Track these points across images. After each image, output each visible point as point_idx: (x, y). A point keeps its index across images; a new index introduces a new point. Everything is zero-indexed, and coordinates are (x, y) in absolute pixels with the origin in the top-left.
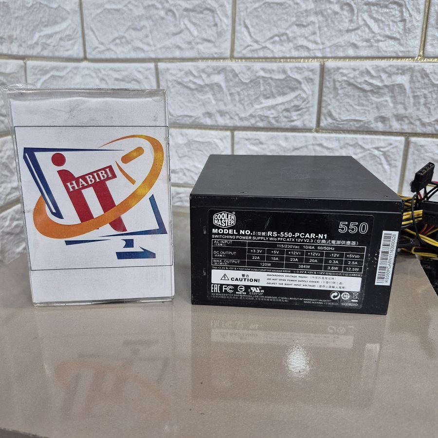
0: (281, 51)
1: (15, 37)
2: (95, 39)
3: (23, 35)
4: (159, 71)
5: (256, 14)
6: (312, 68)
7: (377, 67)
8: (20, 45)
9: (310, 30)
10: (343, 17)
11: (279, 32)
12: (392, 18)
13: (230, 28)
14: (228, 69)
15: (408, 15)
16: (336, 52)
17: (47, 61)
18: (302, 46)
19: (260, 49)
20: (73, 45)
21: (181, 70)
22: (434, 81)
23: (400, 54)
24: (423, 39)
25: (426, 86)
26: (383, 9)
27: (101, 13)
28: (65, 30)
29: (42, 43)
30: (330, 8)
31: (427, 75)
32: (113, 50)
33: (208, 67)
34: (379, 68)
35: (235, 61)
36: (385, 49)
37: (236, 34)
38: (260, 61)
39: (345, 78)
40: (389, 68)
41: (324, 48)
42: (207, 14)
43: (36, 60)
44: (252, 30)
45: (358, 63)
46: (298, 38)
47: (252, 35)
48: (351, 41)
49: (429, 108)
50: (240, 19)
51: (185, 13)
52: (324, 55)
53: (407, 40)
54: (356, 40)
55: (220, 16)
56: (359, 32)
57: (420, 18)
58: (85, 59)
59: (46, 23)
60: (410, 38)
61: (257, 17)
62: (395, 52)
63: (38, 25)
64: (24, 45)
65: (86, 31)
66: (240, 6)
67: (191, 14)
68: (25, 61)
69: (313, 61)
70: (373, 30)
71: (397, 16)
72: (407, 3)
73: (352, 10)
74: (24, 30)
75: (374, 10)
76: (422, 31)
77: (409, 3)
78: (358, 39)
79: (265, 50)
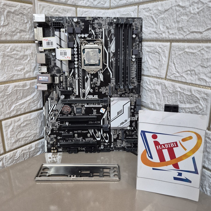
5: (180, 57)
9: (208, 70)
11: (191, 69)
13: (166, 63)
14: (163, 84)
18: (202, 79)
19: (179, 76)
35: (167, 80)
37: (169, 66)
38: (179, 83)
42: (156, 55)
44: (176, 65)
46: (201, 74)
47: (177, 69)
50: (171, 59)
51: (147, 53)
55: (162, 56)
61: (180, 59)
66: (173, 52)
67: (150, 53)
69: (208, 88)
79: (182, 77)
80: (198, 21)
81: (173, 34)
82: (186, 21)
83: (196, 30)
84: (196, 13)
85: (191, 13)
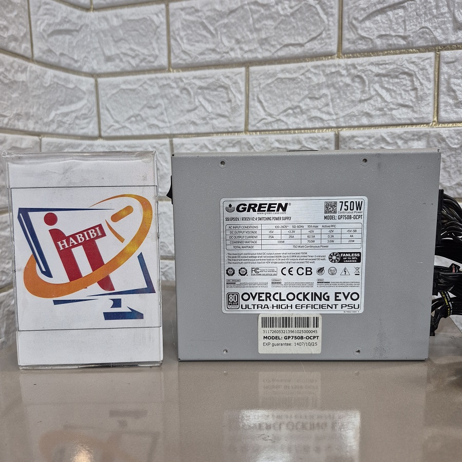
0: (295, 122)
1: (31, 114)
2: (110, 118)
3: (39, 113)
4: (174, 146)
5: (269, 89)
6: (326, 137)
7: (392, 134)
8: (36, 122)
9: (322, 102)
10: (355, 88)
11: (293, 105)
12: (403, 87)
13: (244, 103)
14: (243, 141)
15: (419, 84)
16: (350, 121)
17: (62, 138)
18: (316, 118)
19: (273, 122)
20: (89, 123)
21: (196, 145)
22: (451, 145)
23: (415, 121)
24: (436, 106)
25: (443, 150)
26: (394, 80)
27: (117, 93)
28: (81, 109)
29: (58, 121)
30: (342, 81)
31: (444, 140)
32: (128, 128)
33: (223, 140)
34: (394, 135)
35: (250, 134)
36: (399, 116)
37: (250, 109)
38: (274, 134)
39: (361, 146)
40: (405, 135)
41: (337, 119)
42: (221, 91)
43: (52, 137)
44: (265, 104)
45: (372, 131)
46: (312, 110)
47: (266, 108)
48: (365, 111)
49: (449, 172)
50: (253, 95)
51: (199, 91)
52: (339, 125)
53: (420, 108)
54: (369, 109)
55: (234, 92)
56: (372, 102)
57: (431, 86)
58: (100, 137)
59: (63, 103)
60: (423, 105)
61: (270, 92)
62: (409, 119)
63: (54, 104)
64: (40, 122)
65: (102, 111)
66: (254, 83)
67: (205, 91)
68: (40, 138)
69: (327, 131)
70: (385, 99)
71: (408, 85)
72: (417, 73)
73: (363, 82)
74: (41, 109)
75: (385, 81)
76: (434, 98)
77: (419, 73)
78: (371, 108)
79: (279, 122)
80: (294, 27)
81: (250, 51)
82: (273, 27)
83: (293, 42)
84: (289, 14)
85: (281, 15)
